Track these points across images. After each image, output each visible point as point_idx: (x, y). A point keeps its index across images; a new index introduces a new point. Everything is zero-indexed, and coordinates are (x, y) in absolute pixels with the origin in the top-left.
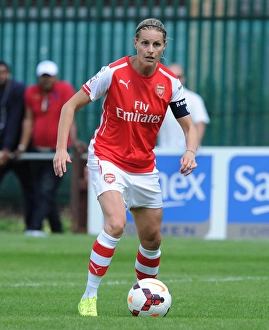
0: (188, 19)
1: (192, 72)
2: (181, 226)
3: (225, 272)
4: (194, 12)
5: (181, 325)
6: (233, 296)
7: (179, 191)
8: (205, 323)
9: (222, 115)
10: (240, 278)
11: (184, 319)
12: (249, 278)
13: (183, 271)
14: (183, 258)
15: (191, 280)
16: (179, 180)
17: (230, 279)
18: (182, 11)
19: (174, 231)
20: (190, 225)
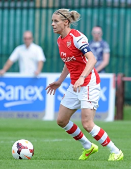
0: (35, 8)
1: (37, 35)
2: (31, 113)
3: (54, 137)
4: (38, 5)
5: (32, 164)
6: (58, 149)
7: (30, 95)
8: (44, 162)
9: (52, 57)
10: (61, 140)
11: (33, 161)
12: (66, 140)
13: (32, 136)
14: (32, 130)
15: (36, 141)
16: (30, 90)
17: (56, 140)
18: (32, 4)
19: (28, 116)
20: (36, 113)
